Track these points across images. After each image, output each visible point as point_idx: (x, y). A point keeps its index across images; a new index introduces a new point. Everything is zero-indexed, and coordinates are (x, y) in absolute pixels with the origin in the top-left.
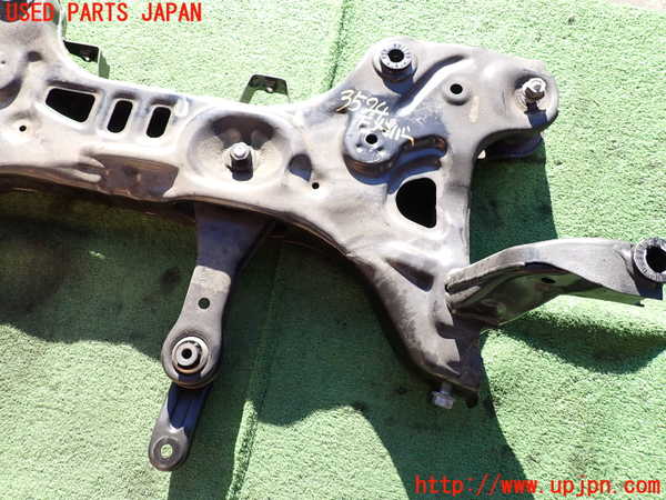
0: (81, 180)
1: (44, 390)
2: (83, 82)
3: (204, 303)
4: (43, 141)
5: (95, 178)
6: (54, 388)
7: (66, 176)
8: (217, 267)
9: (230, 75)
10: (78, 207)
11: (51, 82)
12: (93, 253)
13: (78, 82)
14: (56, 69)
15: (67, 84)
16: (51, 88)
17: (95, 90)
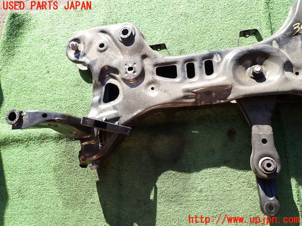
0: (187, 103)
1: (196, 193)
2: (169, 61)
3: (264, 141)
4: (164, 91)
5: (193, 100)
6: (201, 191)
7: (180, 103)
8: (263, 124)
9: (219, 35)
10: (178, 114)
11: (155, 65)
12: (193, 131)
13: (167, 61)
14: (155, 59)
15: (162, 64)
16: (156, 67)
17: (175, 62)
